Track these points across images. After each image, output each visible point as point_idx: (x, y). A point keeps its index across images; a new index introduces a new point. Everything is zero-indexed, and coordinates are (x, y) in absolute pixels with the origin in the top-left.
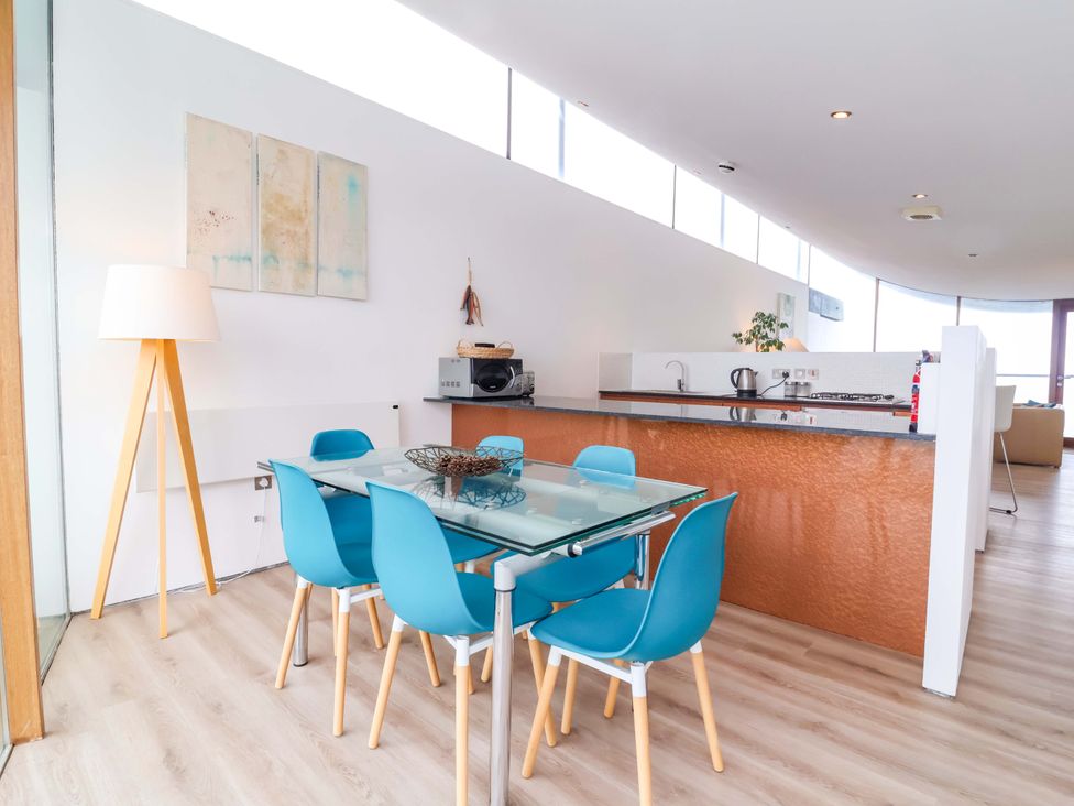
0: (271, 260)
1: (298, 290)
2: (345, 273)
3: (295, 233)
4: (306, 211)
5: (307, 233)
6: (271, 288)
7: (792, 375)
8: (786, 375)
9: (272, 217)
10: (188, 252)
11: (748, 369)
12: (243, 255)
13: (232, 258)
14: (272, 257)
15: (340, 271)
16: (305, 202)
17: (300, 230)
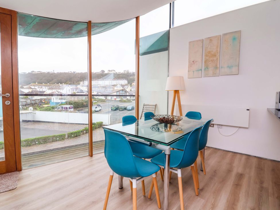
0: (207, 69)
1: (214, 75)
2: (230, 67)
3: (214, 60)
4: (217, 53)
5: (217, 59)
6: (206, 76)
9: (207, 58)
10: (188, 71)
12: (200, 69)
13: (197, 71)
14: (207, 68)
15: (228, 67)
16: (217, 50)
17: (215, 59)
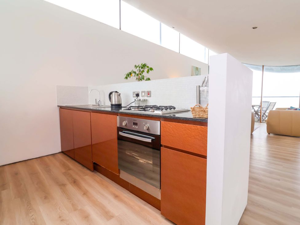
7: (140, 95)
8: (138, 95)
11: (116, 92)
